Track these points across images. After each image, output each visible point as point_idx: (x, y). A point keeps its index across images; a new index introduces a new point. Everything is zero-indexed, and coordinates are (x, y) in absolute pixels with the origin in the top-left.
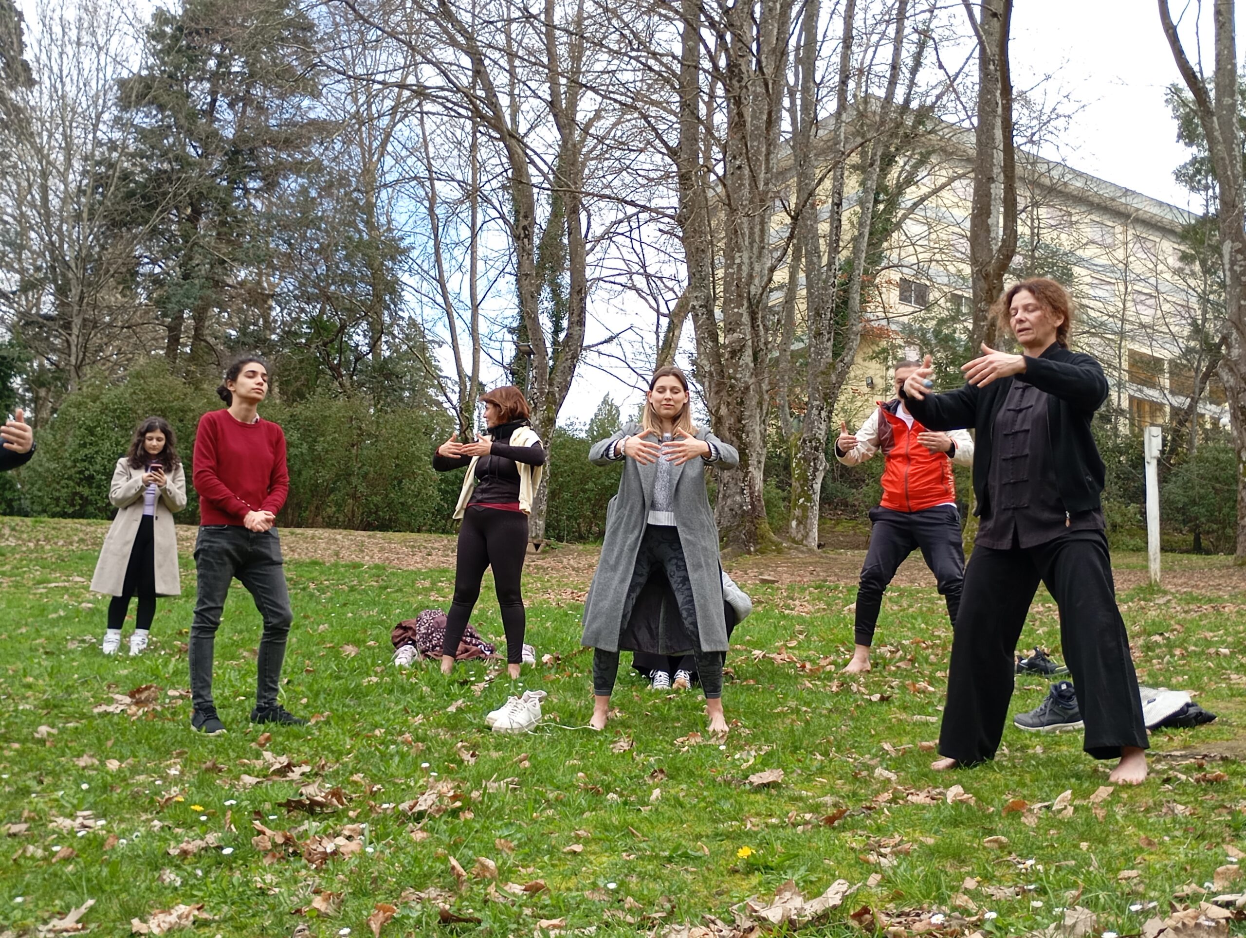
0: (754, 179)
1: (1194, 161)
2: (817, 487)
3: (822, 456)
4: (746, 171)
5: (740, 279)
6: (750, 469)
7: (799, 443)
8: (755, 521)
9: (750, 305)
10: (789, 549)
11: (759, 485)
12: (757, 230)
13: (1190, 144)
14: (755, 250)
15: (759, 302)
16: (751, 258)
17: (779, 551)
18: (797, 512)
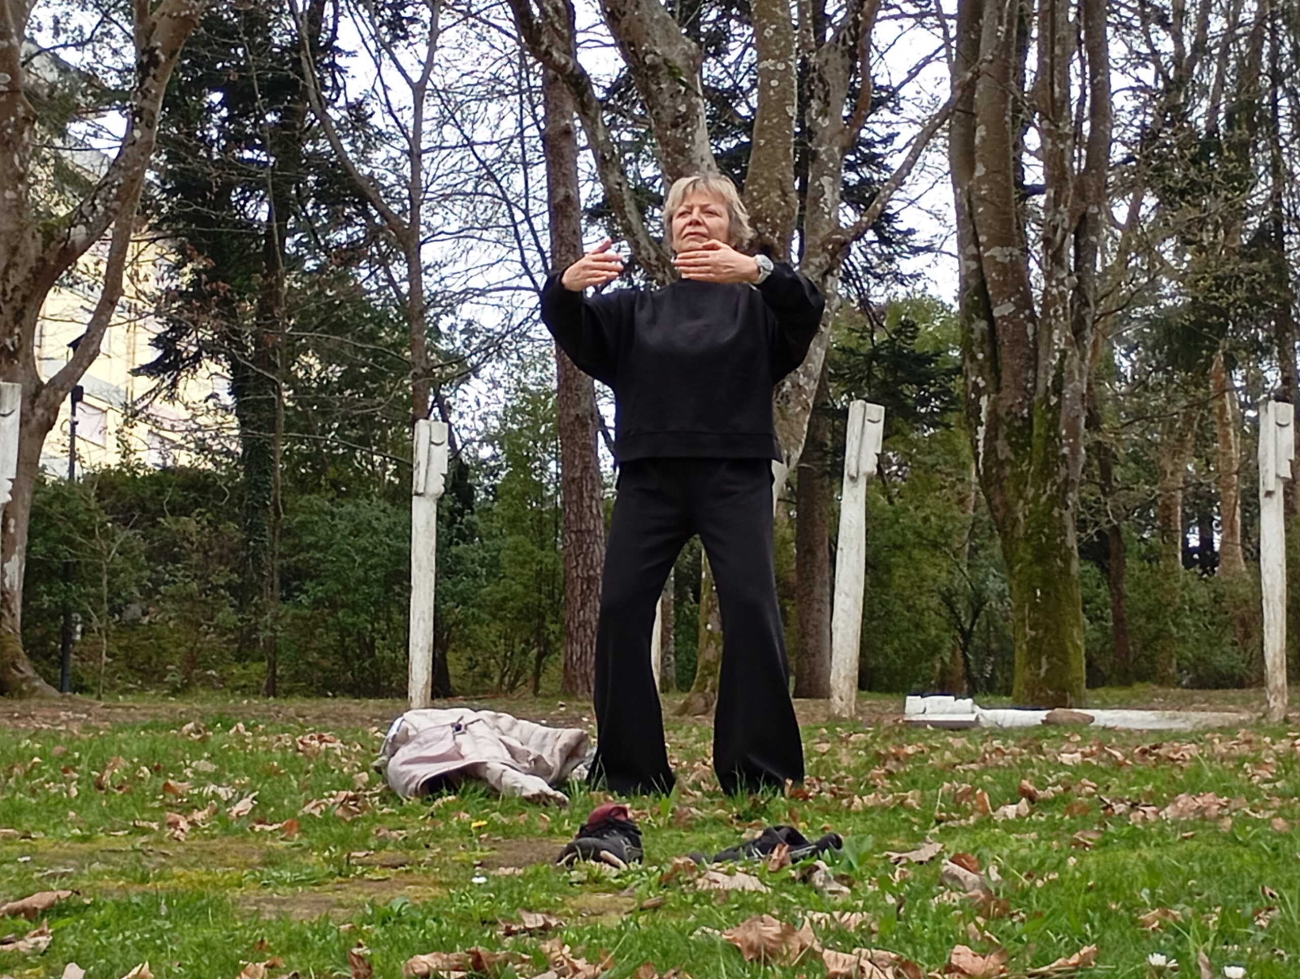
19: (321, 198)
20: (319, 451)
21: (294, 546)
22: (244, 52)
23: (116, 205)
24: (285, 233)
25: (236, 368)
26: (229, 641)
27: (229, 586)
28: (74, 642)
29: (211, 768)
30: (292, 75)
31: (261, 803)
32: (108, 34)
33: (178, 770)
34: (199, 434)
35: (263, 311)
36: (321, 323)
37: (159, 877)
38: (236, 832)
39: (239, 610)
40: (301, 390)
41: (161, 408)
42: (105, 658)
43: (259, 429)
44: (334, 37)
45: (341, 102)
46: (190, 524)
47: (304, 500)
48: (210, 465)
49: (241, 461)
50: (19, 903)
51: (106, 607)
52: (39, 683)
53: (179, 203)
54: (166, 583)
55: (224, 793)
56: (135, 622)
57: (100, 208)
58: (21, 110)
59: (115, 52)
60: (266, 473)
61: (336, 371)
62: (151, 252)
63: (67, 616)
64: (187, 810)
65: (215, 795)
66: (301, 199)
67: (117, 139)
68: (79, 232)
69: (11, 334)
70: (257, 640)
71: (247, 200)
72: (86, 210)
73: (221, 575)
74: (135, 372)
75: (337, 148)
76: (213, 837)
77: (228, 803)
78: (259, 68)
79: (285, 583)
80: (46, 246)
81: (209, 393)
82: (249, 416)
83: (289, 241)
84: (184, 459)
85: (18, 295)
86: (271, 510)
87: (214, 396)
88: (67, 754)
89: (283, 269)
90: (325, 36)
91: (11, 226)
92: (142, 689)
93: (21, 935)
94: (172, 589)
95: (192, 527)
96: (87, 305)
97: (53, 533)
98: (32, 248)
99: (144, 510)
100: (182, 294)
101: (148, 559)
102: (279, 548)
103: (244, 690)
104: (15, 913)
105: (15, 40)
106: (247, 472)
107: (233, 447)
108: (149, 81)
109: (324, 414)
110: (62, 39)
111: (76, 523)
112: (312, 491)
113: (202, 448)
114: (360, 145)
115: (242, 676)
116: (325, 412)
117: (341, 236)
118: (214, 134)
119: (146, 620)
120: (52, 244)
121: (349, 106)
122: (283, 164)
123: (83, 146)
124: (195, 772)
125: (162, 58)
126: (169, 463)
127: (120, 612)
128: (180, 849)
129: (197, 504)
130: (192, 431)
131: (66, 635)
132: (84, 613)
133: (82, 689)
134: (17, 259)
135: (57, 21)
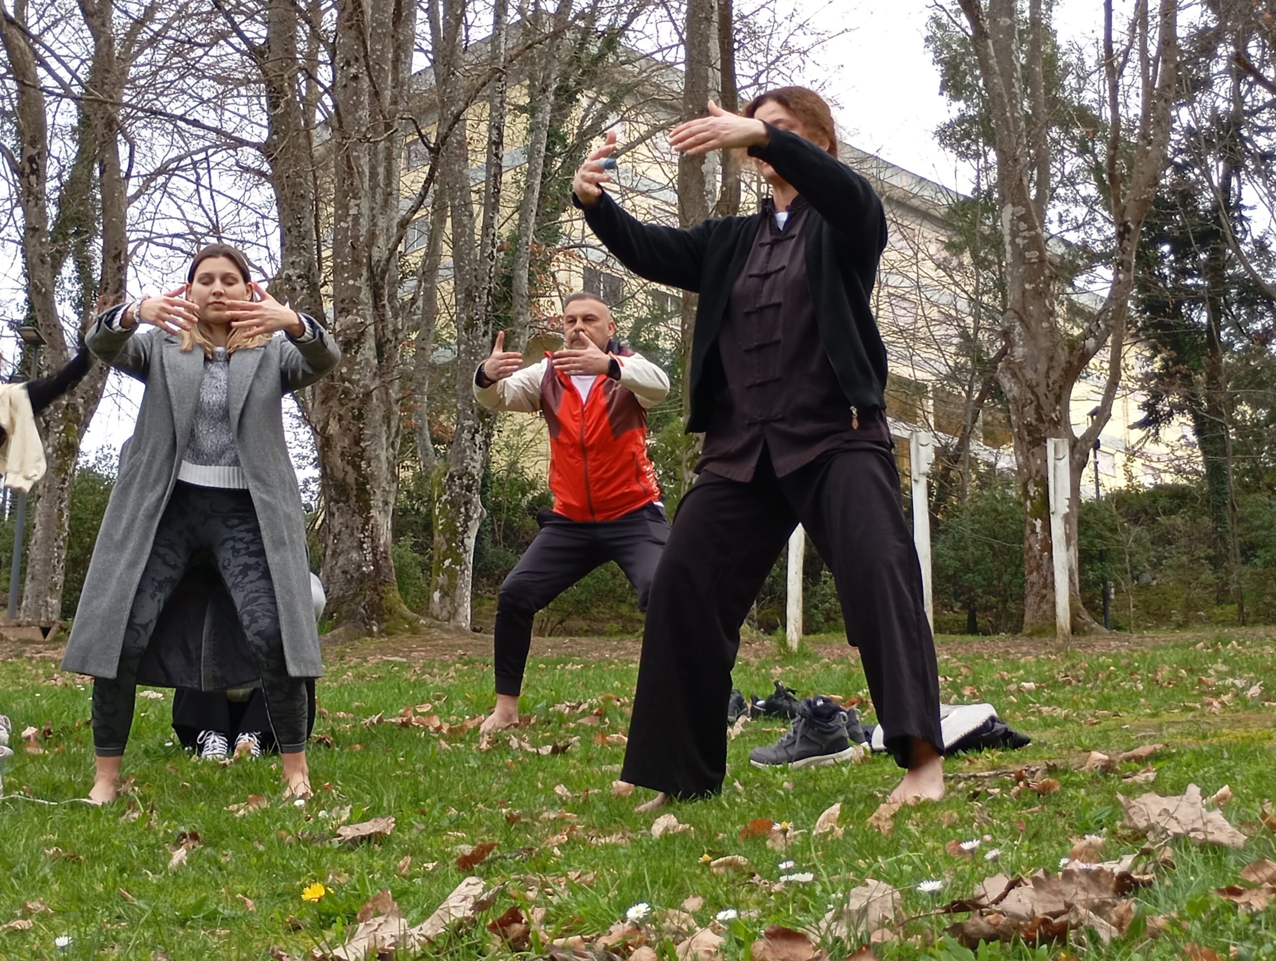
0: (376, 94)
1: (962, 119)
2: (471, 543)
3: (476, 498)
4: (365, 84)
5: (357, 238)
6: (373, 512)
7: (444, 480)
8: (381, 588)
9: (372, 276)
10: (430, 627)
11: (385, 536)
12: (381, 170)
13: (956, 97)
14: (379, 198)
15: (384, 272)
16: (372, 209)
17: (415, 631)
18: (442, 579)
19: (1241, 302)
20: (1257, 465)
21: (1248, 529)
22: (1181, 217)
23: (1112, 322)
24: (1220, 328)
25: (1196, 417)
26: (1211, 592)
27: (1207, 558)
28: (1110, 600)
29: (1225, 668)
30: (1215, 227)
31: (1266, 689)
32: (1094, 220)
33: (1205, 671)
34: (1176, 462)
35: (1212, 379)
36: (1250, 383)
37: (1215, 735)
38: (1252, 707)
39: (1215, 571)
40: (1241, 429)
41: (1150, 448)
42: (1133, 609)
43: (1215, 455)
44: (1240, 198)
45: (1249, 239)
46: (1178, 520)
47: (1250, 498)
48: (1185, 482)
49: (1205, 477)
50: (1130, 754)
51: (1129, 575)
52: (1095, 625)
53: (1149, 318)
54: (1166, 558)
55: (1239, 683)
56: (1148, 584)
57: (1102, 326)
58: (1047, 272)
59: (1099, 230)
60: (1223, 483)
61: (1263, 413)
62: (1134, 349)
63: (1105, 583)
64: (1217, 695)
65: (1234, 685)
66: (1228, 305)
67: (1108, 282)
68: (1091, 343)
69: (1055, 410)
70: (1228, 591)
71: (1192, 310)
72: (1093, 328)
73: (1202, 551)
74: (1131, 427)
75: (1249, 269)
76: (1237, 711)
77: (1243, 689)
78: (1193, 225)
79: (1243, 553)
80: (1071, 353)
81: (1180, 435)
82: (1209, 447)
83: (1222, 333)
84: (1168, 479)
85: (1057, 386)
86: (1229, 506)
87: (1184, 437)
88: (1130, 664)
89: (1221, 351)
90: (1233, 200)
91: (1048, 344)
92: (1157, 627)
93: (1135, 772)
94: (1170, 561)
95: (1179, 521)
96: (1096, 389)
97: (1090, 532)
98: (1063, 355)
99: (1147, 513)
100: (1155, 375)
101: (1152, 543)
102: (1237, 530)
103: (1224, 623)
104: (1128, 759)
105: (1039, 230)
106: (1211, 483)
107: (1200, 468)
108: (1125, 242)
109: (1258, 441)
110: (1065, 227)
111: (1104, 524)
112: (1255, 492)
113: (1179, 471)
114: (1264, 266)
115: (1221, 614)
116: (1259, 440)
117: (1258, 326)
118: (1166, 271)
119: (1154, 583)
120: (1075, 352)
121: (1255, 242)
122: (1214, 285)
123: (1084, 291)
124: (1216, 671)
125: (1132, 227)
126: (1159, 482)
127: (1138, 579)
128: (1217, 719)
129: (1180, 507)
130: (1172, 461)
131: (1105, 595)
132: (1115, 581)
133: (1119, 629)
134: (1054, 364)
135: (1061, 216)
